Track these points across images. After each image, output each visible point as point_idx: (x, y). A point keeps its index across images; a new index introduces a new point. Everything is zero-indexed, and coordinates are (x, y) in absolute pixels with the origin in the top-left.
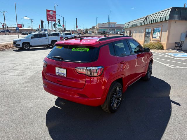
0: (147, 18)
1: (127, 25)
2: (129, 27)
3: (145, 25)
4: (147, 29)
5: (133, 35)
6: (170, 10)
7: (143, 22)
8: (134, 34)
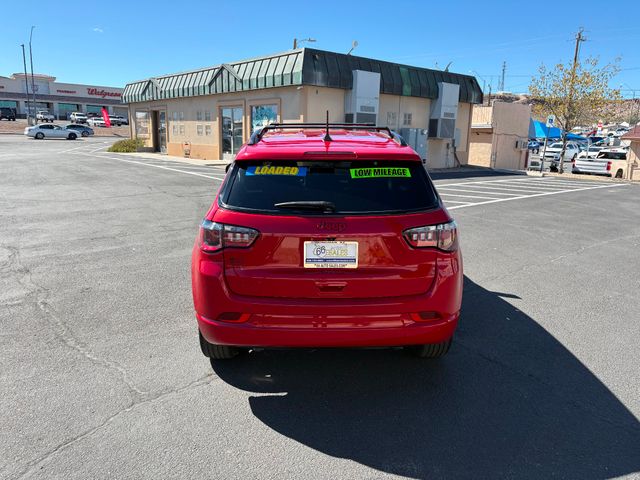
0: (225, 73)
1: (138, 90)
2: (148, 97)
3: (216, 94)
4: (227, 107)
5: (171, 128)
6: (301, 56)
7: (210, 84)
8: (172, 123)
